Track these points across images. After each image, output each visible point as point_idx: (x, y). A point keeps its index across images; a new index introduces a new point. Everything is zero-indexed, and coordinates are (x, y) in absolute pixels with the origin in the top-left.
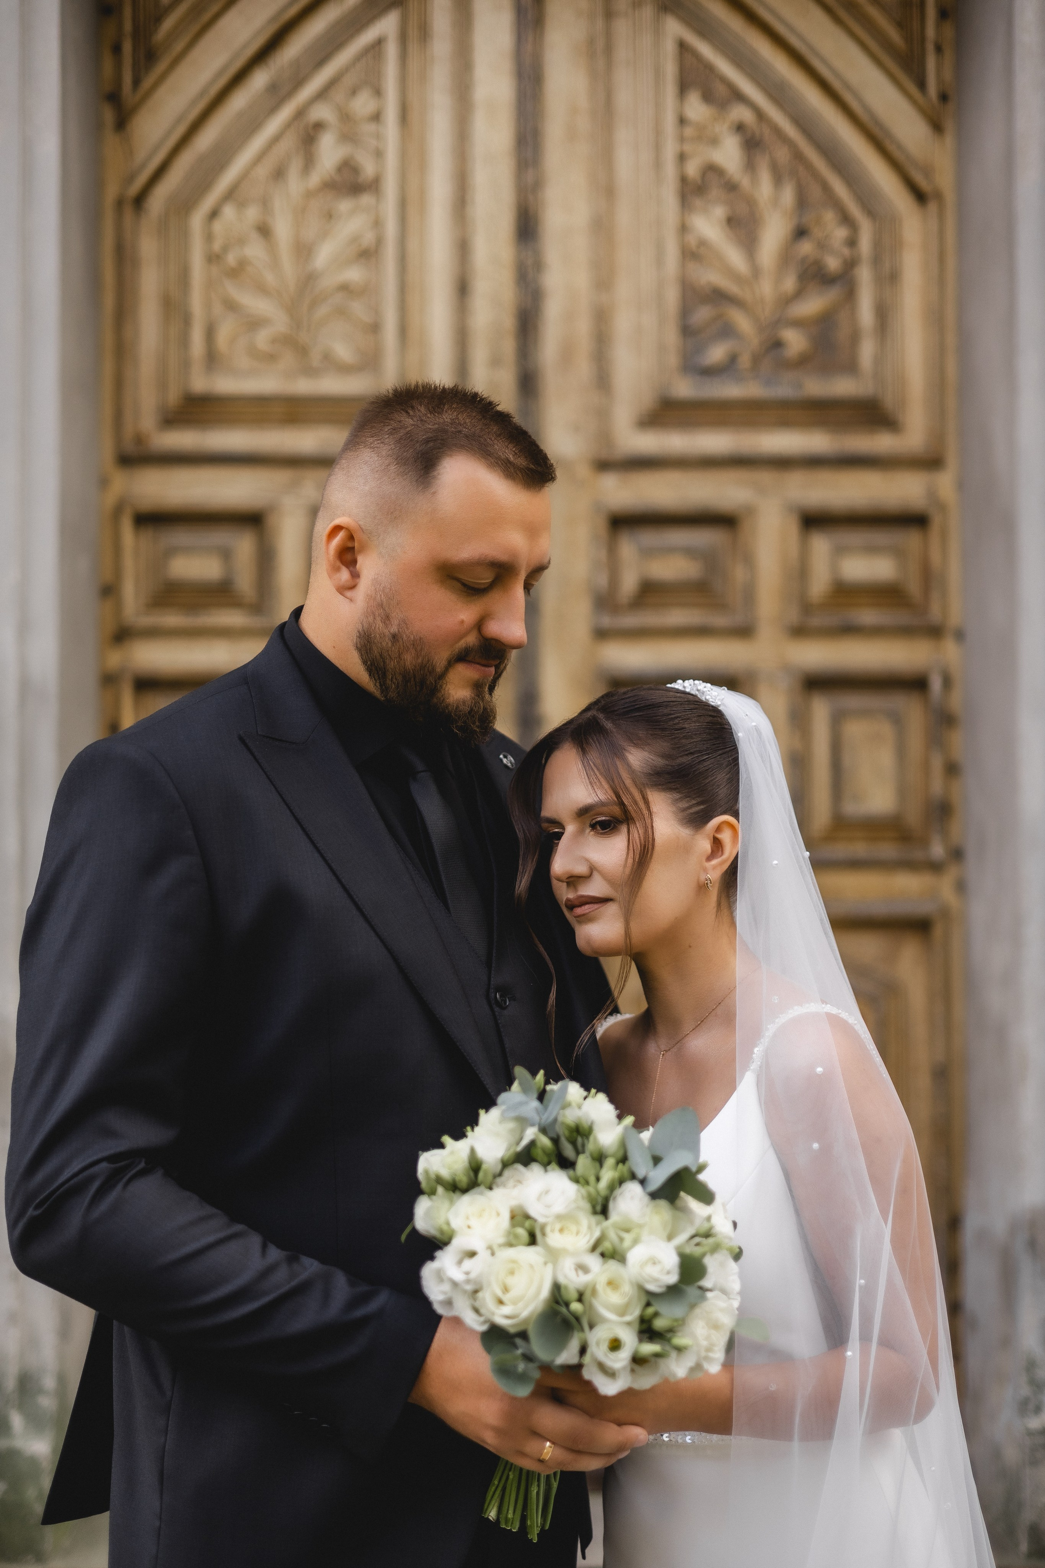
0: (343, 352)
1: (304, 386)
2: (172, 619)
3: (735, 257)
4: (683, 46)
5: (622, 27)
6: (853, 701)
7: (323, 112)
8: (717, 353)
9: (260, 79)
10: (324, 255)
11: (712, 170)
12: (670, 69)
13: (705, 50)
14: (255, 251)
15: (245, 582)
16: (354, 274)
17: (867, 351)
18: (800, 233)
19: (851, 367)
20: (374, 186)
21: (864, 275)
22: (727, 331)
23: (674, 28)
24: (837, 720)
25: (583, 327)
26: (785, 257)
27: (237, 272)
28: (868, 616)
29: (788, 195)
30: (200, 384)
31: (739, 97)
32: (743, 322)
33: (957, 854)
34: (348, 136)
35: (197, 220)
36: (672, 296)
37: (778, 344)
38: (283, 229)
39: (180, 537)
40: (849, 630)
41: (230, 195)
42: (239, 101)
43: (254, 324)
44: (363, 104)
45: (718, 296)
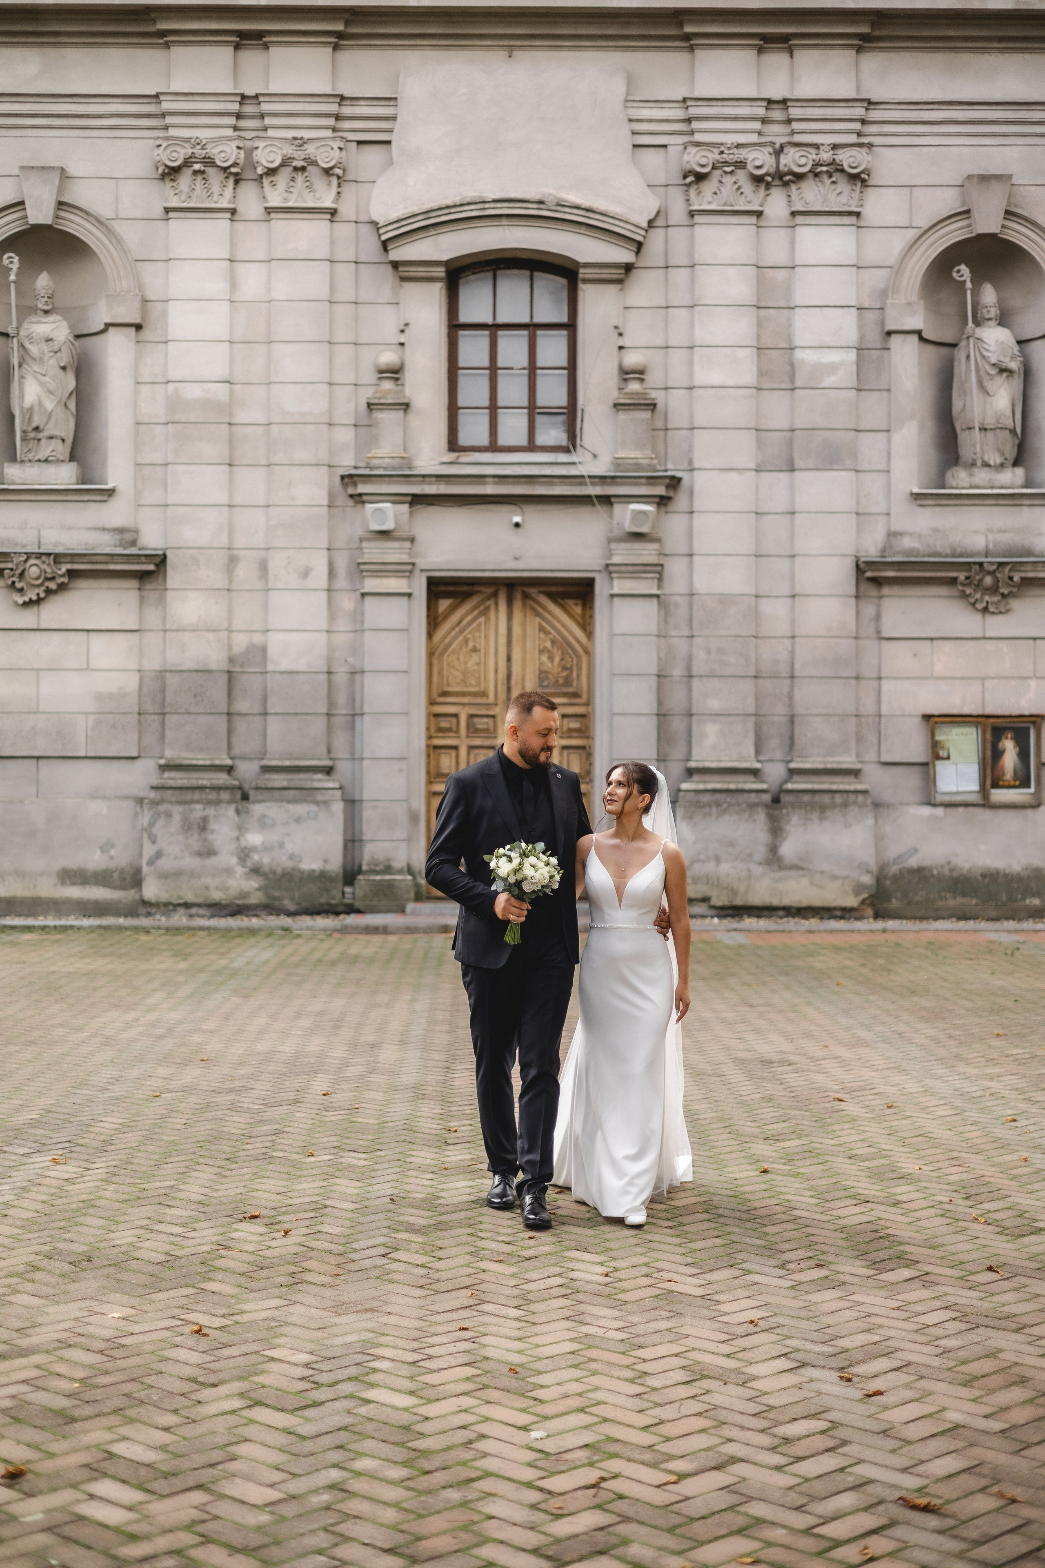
0: (473, 683)
1: (466, 689)
2: (440, 734)
3: (550, 665)
4: (540, 624)
5: (528, 619)
6: (571, 751)
7: (469, 636)
8: (546, 683)
9: (457, 629)
10: (470, 664)
11: (545, 648)
12: (537, 628)
13: (544, 624)
14: (456, 663)
15: (454, 728)
16: (476, 668)
17: (575, 683)
18: (562, 660)
19: (571, 686)
20: (479, 651)
21: (575, 668)
22: (547, 679)
23: (538, 620)
24: (568, 754)
25: (520, 678)
26: (559, 664)
27: (453, 667)
28: (575, 734)
29: (560, 652)
30: (446, 689)
31: (550, 633)
32: (551, 677)
33: (591, 781)
34: (474, 641)
35: (445, 657)
36: (537, 672)
37: (557, 681)
38: (462, 659)
39: (441, 719)
40: (570, 737)
41: (453, 652)
42: (453, 633)
43: (456, 677)
44: (477, 634)
45: (546, 672)
